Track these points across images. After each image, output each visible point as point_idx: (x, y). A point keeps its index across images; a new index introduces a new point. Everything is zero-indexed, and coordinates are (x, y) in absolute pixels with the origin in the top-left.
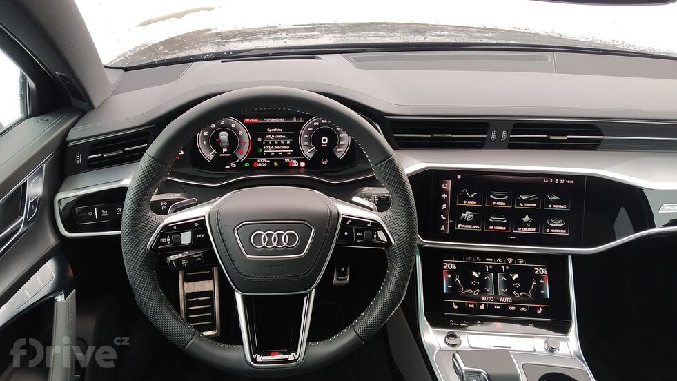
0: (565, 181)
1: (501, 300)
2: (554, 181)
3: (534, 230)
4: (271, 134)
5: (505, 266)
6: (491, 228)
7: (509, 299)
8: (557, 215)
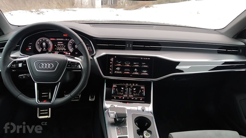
1: (130, 96)
2: (144, 58)
3: (138, 73)
4: (59, 44)
5: (132, 86)
6: (125, 72)
7: (132, 96)
8: (145, 69)
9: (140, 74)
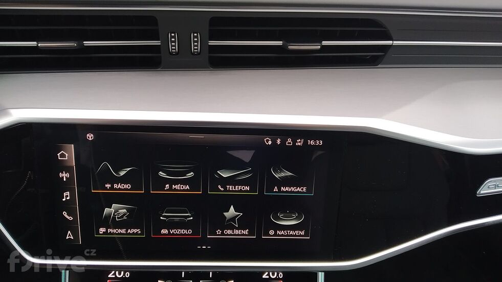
0: (305, 143)
2: (283, 142)
3: (246, 232)
6: (165, 231)
8: (289, 205)
9: (259, 236)
